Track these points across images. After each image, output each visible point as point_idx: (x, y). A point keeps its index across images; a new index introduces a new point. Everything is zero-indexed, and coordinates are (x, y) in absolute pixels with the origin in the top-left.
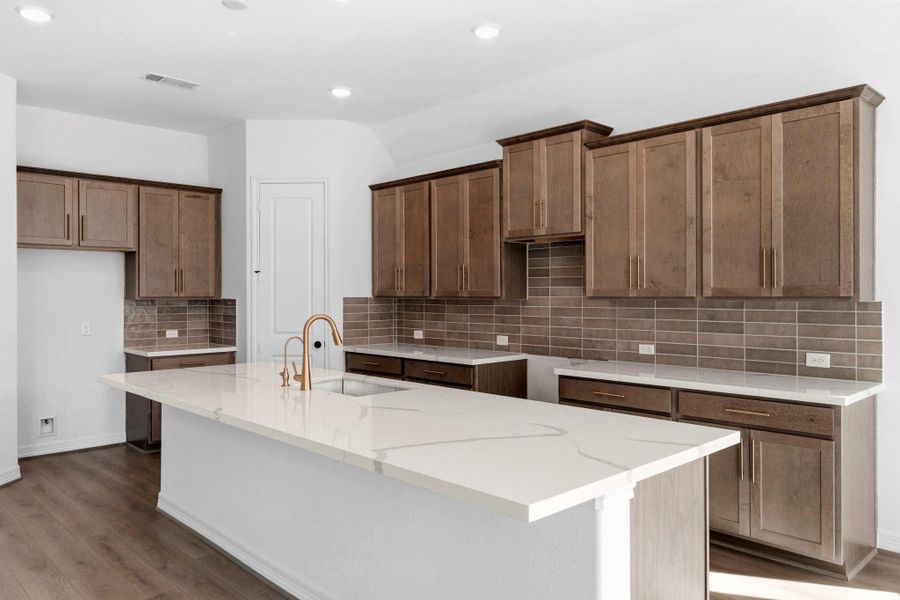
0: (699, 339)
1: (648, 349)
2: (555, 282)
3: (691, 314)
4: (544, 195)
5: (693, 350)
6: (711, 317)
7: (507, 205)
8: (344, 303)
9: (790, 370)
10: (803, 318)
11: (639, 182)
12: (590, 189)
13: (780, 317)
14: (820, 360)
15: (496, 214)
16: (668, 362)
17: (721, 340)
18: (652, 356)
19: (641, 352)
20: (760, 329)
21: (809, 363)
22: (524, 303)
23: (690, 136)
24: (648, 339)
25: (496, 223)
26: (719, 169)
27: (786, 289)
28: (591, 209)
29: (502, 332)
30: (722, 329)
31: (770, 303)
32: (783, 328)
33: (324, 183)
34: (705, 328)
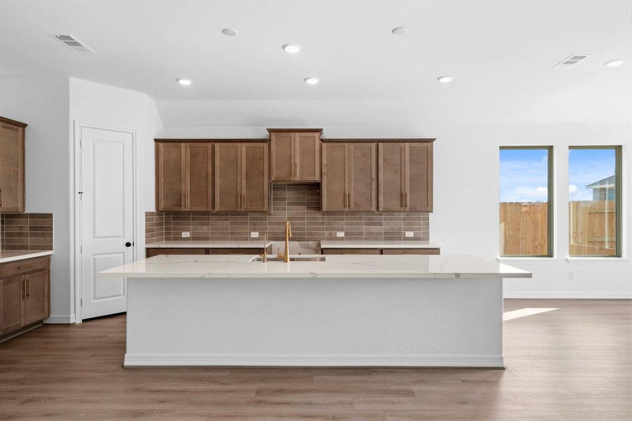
0: (364, 228)
1: (341, 234)
2: (289, 204)
3: (361, 219)
4: (298, 161)
5: (361, 233)
6: (369, 220)
7: (274, 163)
8: (146, 215)
9: (399, 239)
10: (404, 219)
11: (349, 160)
12: (324, 161)
13: (396, 219)
14: (410, 234)
15: (266, 167)
16: (351, 239)
17: (373, 229)
18: (343, 237)
19: (338, 236)
20: (389, 224)
21: (407, 236)
22: (269, 215)
23: (374, 145)
24: (342, 230)
25: (266, 172)
26: (385, 160)
27: (410, 208)
28: (324, 170)
29: (255, 230)
30: (374, 224)
31: (393, 213)
32: (397, 223)
33: (133, 134)
34: (366, 224)
